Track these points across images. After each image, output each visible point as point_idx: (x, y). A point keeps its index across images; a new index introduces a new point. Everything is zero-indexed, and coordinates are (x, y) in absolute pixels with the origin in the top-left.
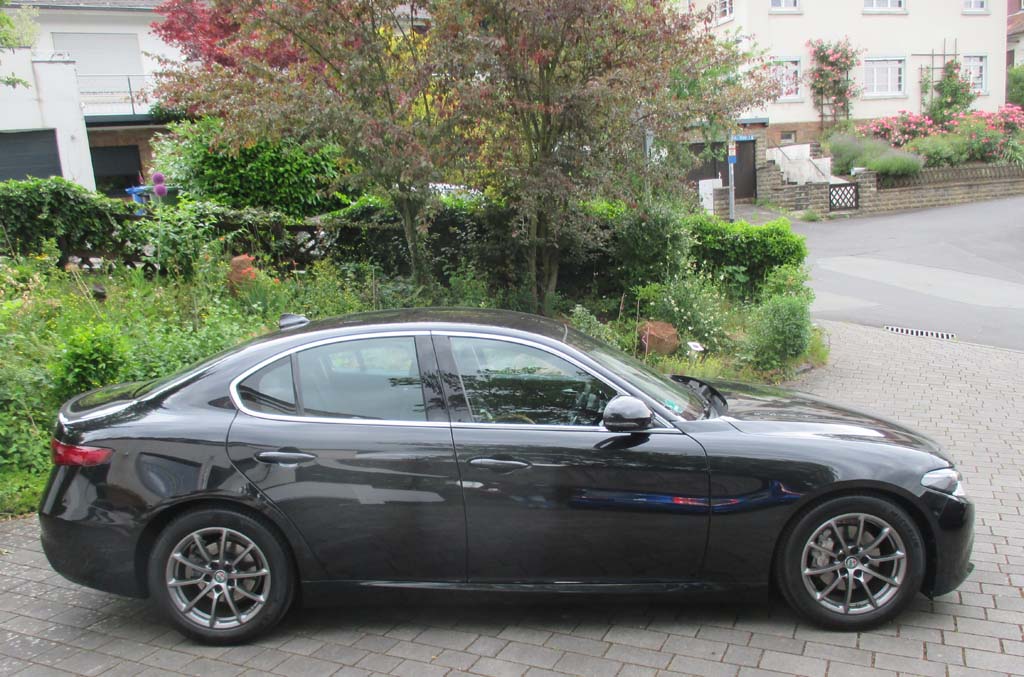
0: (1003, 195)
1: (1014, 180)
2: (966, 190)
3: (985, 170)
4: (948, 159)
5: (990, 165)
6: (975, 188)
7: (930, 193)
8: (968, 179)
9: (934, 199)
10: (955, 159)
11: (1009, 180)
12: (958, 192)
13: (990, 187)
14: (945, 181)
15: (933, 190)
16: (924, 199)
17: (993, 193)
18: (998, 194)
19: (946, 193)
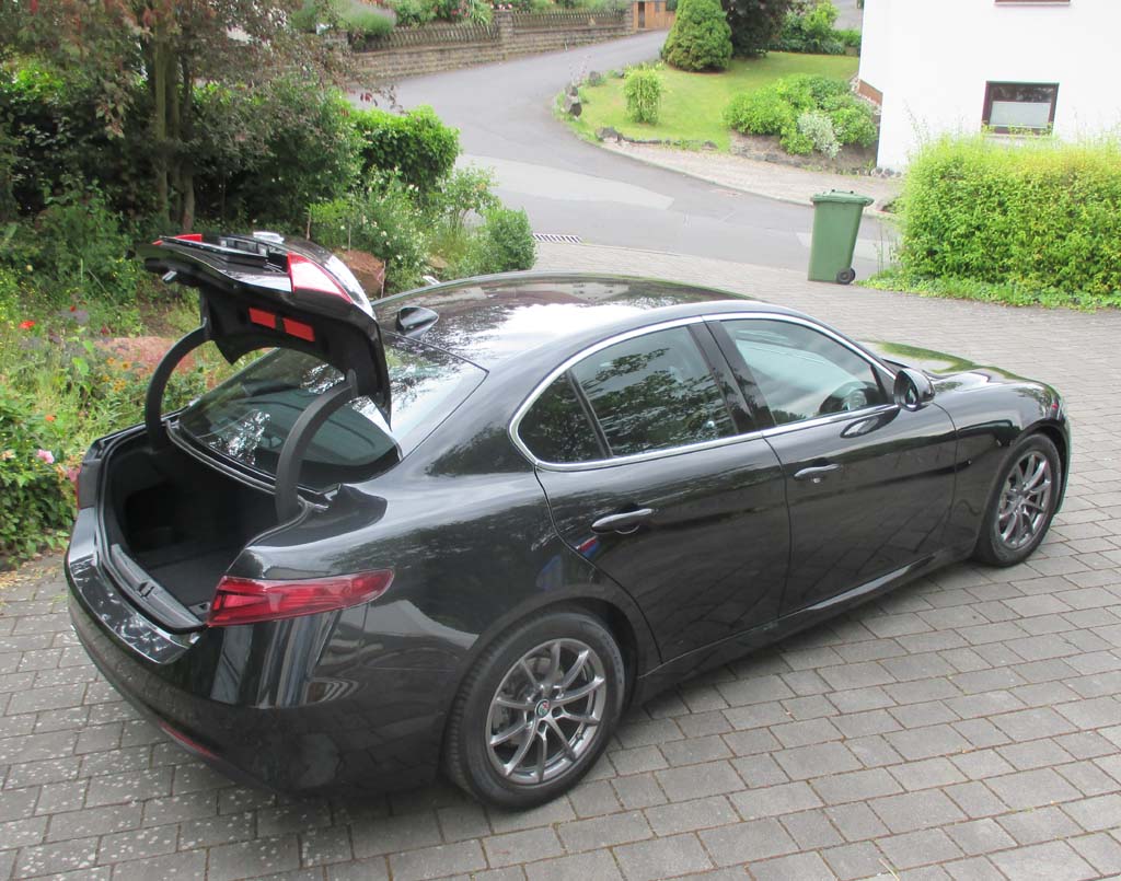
0: (473, 63)
1: (481, 44)
2: (438, 56)
3: (452, 31)
4: (416, 17)
5: (458, 25)
6: (447, 54)
7: (403, 60)
8: (438, 43)
9: (409, 66)
10: (423, 16)
11: (477, 45)
12: (431, 59)
13: (460, 53)
14: (418, 44)
15: (406, 56)
16: (400, 67)
17: (463, 61)
18: (468, 61)
19: (419, 59)
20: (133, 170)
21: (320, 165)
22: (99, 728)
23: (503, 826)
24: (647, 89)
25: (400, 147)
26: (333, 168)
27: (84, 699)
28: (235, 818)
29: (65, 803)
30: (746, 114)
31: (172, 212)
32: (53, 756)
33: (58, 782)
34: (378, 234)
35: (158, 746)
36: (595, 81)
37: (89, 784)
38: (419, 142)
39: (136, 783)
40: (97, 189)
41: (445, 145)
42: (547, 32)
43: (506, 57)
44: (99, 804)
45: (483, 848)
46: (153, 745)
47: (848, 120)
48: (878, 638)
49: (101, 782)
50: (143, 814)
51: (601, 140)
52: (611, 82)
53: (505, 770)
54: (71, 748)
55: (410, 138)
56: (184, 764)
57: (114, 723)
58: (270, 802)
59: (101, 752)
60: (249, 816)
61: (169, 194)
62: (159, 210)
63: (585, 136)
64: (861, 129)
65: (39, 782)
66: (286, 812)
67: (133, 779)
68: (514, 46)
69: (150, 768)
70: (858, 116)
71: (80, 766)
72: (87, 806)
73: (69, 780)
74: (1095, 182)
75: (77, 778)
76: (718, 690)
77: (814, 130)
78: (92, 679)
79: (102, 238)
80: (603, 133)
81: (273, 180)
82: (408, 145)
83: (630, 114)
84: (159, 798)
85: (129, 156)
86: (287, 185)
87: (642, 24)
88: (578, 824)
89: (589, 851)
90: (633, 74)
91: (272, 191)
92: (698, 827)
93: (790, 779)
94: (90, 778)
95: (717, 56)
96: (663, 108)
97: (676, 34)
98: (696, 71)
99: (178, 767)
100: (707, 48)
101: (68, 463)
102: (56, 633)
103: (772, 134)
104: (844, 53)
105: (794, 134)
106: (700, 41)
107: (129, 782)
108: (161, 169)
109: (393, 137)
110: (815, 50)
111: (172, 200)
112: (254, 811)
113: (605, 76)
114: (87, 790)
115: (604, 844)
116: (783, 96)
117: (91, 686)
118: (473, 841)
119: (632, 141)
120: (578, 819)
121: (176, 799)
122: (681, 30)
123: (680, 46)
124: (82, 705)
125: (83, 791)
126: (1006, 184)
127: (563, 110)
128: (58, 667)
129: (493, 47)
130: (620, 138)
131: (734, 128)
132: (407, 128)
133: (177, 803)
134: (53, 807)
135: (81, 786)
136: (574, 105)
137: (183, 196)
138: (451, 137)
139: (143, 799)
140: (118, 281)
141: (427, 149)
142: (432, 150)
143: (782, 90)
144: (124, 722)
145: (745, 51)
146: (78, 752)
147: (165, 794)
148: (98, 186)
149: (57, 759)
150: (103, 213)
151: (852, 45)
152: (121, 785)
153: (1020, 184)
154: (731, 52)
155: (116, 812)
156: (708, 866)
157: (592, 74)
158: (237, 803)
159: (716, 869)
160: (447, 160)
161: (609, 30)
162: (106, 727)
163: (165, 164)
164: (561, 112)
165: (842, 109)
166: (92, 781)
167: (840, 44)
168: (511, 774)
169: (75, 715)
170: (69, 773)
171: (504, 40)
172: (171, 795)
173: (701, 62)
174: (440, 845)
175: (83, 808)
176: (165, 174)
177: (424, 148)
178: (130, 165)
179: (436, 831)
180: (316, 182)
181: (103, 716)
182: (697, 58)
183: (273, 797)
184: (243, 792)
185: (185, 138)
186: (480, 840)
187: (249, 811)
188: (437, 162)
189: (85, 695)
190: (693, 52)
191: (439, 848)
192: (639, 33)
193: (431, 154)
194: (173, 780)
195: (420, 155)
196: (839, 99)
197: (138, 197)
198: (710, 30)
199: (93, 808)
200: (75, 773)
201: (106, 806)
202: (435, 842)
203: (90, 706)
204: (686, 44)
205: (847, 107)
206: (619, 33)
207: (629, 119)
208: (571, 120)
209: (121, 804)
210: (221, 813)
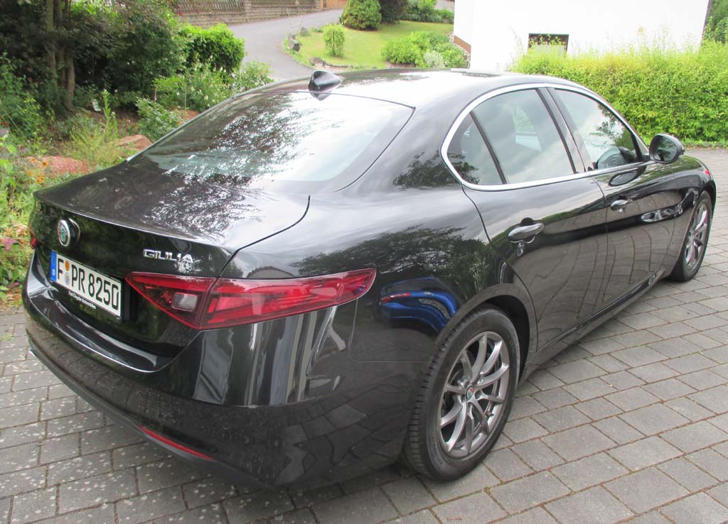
1: (233, 13)
3: (216, 4)
8: (208, 11)
11: (231, 13)
13: (221, 18)
17: (223, 22)
18: (226, 22)
19: (197, 20)
20: (31, 50)
21: (159, 54)
22: (59, 439)
23: (444, 494)
24: (337, 37)
25: (207, 49)
26: (169, 56)
27: (39, 416)
28: (204, 511)
29: (38, 512)
30: (394, 52)
31: (59, 82)
32: (20, 468)
33: (28, 492)
34: (203, 97)
35: (115, 451)
36: (304, 33)
37: (58, 491)
38: (220, 47)
39: (103, 486)
40: (6, 59)
41: (237, 49)
42: (272, 7)
43: (249, 21)
44: (71, 509)
45: (436, 517)
46: (111, 451)
47: (451, 56)
48: (636, 330)
49: (70, 488)
50: (116, 515)
51: (313, 65)
52: (313, 34)
53: (447, 446)
54: (34, 460)
55: (214, 43)
56: (144, 464)
57: (70, 434)
58: (232, 493)
59: (63, 460)
60: (216, 507)
61: (57, 67)
62: (50, 79)
63: (303, 62)
64: (458, 62)
65: (10, 494)
66: (250, 500)
67: (100, 483)
68: (252, 14)
69: (113, 471)
70: (456, 54)
71: (47, 475)
72: (60, 512)
73: (38, 489)
74: (626, 73)
75: (46, 487)
76: (549, 372)
77: (433, 62)
78: (43, 399)
79: (11, 94)
80: (314, 61)
81: (128, 63)
82: (213, 48)
83: (327, 52)
84: (128, 498)
85: (27, 40)
86: (137, 67)
87: (325, 6)
88: (503, 487)
89: (526, 510)
90: (326, 30)
91: (128, 71)
92: (601, 480)
93: (646, 435)
94: (58, 485)
95: (373, 21)
96: (347, 49)
97: (349, 8)
98: (361, 29)
99: (138, 468)
100: (367, 16)
101: (5, 233)
102: (6, 364)
103: (410, 64)
104: (442, 22)
105: (422, 63)
106: (363, 12)
107: (96, 486)
108: (50, 49)
109: (203, 42)
110: (426, 20)
111: (60, 72)
112: (221, 502)
113: (309, 31)
114: (57, 497)
115: (535, 503)
116: (414, 42)
117: (44, 404)
118: (425, 511)
119: (331, 66)
120: (502, 483)
121: (144, 498)
122: (352, 5)
123: (351, 15)
124: (39, 421)
125: (53, 498)
126: (575, 74)
127: (289, 48)
128: (11, 391)
129: (240, 15)
130: (324, 64)
131: (388, 60)
132: (212, 37)
133: (146, 501)
134: (27, 517)
135: (52, 494)
136: (295, 45)
137: (67, 70)
138: (240, 44)
139: (113, 501)
140: (24, 124)
141: (226, 51)
142: (228, 52)
143: (414, 39)
144: (80, 433)
145: (388, 19)
146: (42, 463)
147: (132, 494)
148: (7, 57)
149: (24, 470)
150: (11, 76)
151: (448, 19)
152: (89, 489)
153: (584, 74)
154: (380, 20)
155: (90, 516)
156: (629, 514)
157: (302, 29)
158: (202, 496)
159: (637, 515)
160: (238, 59)
161: (307, 8)
162: (64, 439)
163: (53, 47)
164: (287, 49)
165: (447, 51)
166: (60, 488)
167: (440, 17)
168: (451, 450)
169: (35, 430)
170: (38, 482)
171: (247, 11)
172: (138, 495)
173: (364, 24)
174: (398, 518)
175: (57, 515)
176: (54, 54)
177: (223, 51)
178: (28, 47)
179: (389, 505)
180: (157, 65)
181: (59, 429)
182: (362, 22)
183: (233, 488)
184: (204, 486)
185: (68, 28)
186: (430, 509)
187: (215, 503)
188: (231, 59)
189: (40, 411)
190: (359, 18)
191: (398, 520)
192: (324, 10)
193: (228, 54)
194: (137, 480)
195: (220, 55)
196: (445, 45)
197: (35, 69)
198: (369, 6)
199: (66, 513)
200: (42, 482)
201: (79, 510)
202: (393, 516)
203: (47, 421)
204: (355, 13)
205: (449, 50)
206: (313, 9)
207: (327, 55)
208: (294, 53)
209: (92, 508)
210: (190, 507)
